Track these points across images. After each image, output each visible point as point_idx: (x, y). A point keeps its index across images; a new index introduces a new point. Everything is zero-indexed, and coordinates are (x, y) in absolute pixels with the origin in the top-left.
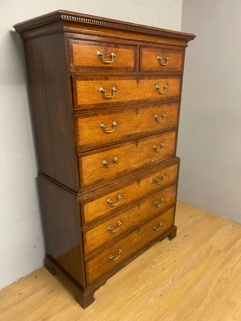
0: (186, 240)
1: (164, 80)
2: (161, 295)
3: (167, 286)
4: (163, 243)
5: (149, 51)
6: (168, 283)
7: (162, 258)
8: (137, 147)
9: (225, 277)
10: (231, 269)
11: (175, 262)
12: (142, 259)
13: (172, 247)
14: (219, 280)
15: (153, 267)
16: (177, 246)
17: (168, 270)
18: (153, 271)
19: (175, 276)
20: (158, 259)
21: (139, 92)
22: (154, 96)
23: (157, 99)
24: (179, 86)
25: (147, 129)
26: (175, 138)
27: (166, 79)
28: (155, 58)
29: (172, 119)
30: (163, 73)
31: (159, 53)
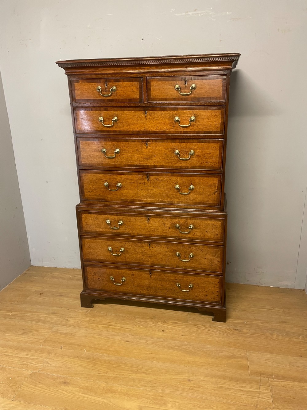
0: (230, 332)
1: (188, 111)
2: (127, 341)
3: (143, 341)
4: (203, 317)
6: (146, 341)
7: (179, 325)
8: (148, 181)
9: (200, 385)
10: (222, 387)
11: (182, 335)
12: (161, 312)
13: (204, 326)
14: (189, 380)
15: (160, 323)
16: (210, 328)
17: (165, 334)
18: (153, 325)
19: (161, 342)
20: (173, 323)
21: (148, 123)
22: (172, 129)
23: (177, 132)
24: (220, 119)
25: (163, 164)
26: (217, 185)
27: (193, 111)
28: (171, 87)
29: (208, 160)
30: (187, 104)
31: (177, 82)
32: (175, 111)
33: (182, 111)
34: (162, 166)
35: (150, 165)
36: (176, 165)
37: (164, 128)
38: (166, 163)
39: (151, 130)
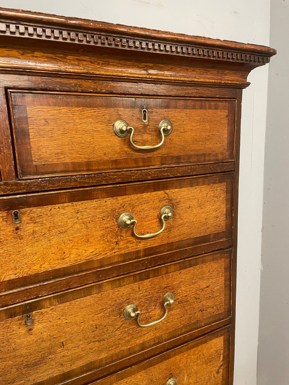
1: (153, 193)
5: (67, 105)
21: (28, 250)
22: (113, 249)
23: (126, 256)
24: (223, 203)
25: (92, 358)
26: (222, 351)
27: (167, 191)
28: (100, 127)
29: (204, 302)
30: (149, 175)
31: (122, 111)
32: (119, 198)
33: (139, 195)
34: (89, 367)
35: (46, 378)
36: (129, 347)
37: (88, 253)
38: (100, 351)
39: (43, 270)
